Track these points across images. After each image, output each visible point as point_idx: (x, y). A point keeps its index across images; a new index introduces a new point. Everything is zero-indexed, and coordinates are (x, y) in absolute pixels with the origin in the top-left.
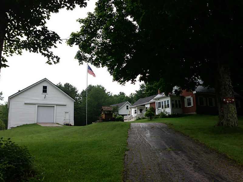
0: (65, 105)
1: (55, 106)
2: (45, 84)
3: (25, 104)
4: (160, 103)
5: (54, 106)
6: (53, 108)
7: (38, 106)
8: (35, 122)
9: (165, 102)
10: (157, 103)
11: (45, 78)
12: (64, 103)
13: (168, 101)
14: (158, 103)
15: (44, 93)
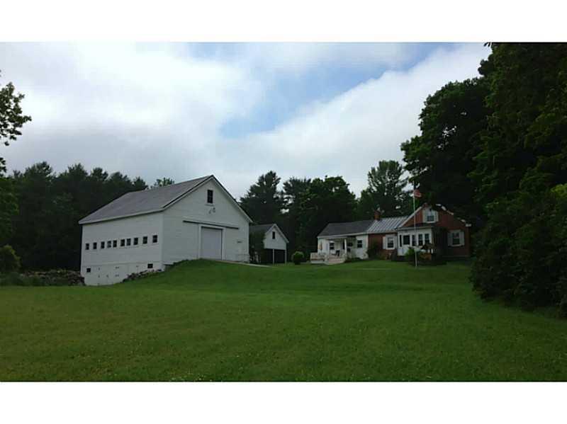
0: (237, 229)
1: (224, 228)
2: (210, 187)
3: (185, 221)
4: (408, 237)
5: (222, 229)
6: (220, 232)
7: (202, 227)
8: (197, 256)
9: (420, 236)
10: (400, 236)
11: (212, 176)
12: (236, 225)
13: (427, 236)
14: (405, 237)
15: (209, 204)
